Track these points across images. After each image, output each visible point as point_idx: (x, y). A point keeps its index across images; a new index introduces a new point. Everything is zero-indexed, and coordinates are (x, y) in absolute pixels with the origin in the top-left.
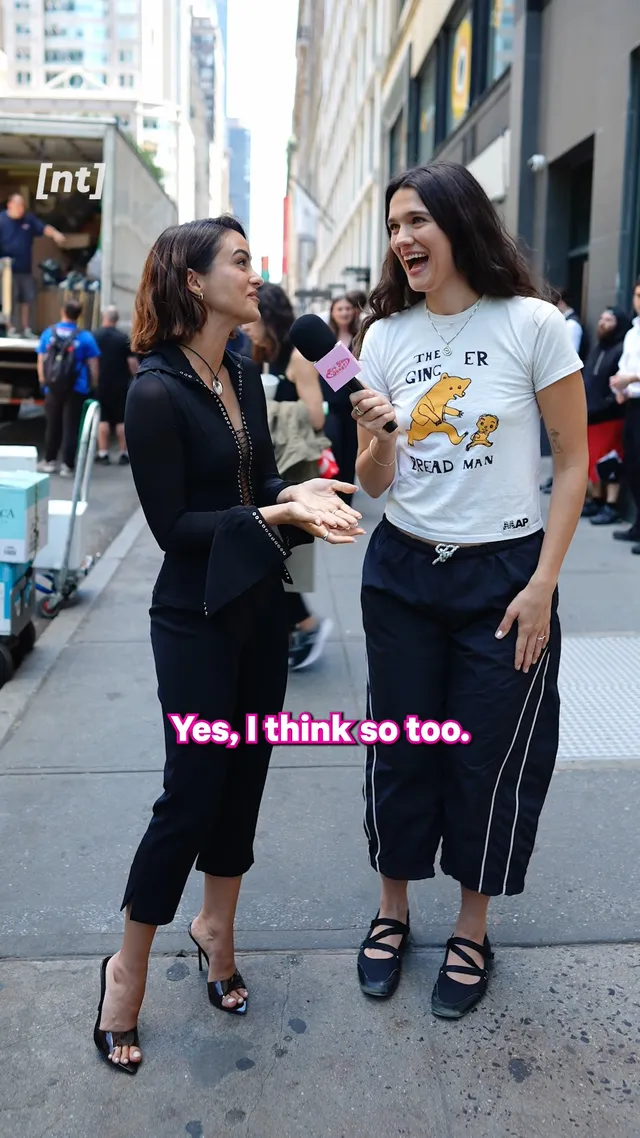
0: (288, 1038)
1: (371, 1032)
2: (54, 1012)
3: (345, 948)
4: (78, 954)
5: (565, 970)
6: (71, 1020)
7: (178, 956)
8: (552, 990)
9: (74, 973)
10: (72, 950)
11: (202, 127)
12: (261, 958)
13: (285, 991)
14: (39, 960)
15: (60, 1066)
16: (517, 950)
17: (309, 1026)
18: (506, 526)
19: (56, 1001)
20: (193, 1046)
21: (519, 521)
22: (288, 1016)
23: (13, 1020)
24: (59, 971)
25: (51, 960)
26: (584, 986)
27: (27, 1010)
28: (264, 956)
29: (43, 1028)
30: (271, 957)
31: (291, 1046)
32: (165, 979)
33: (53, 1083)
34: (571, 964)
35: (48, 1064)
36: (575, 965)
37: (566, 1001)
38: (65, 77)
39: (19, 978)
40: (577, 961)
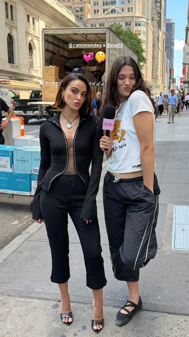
0: (79, 331)
1: (106, 333)
2: (16, 313)
3: (110, 306)
4: (30, 297)
5: (179, 323)
6: (20, 316)
7: (58, 301)
8: (171, 329)
9: (26, 302)
10: (28, 296)
12: (82, 305)
13: (85, 317)
14: (19, 297)
15: (12, 329)
16: (166, 314)
17: (87, 328)
18: (133, 167)
19: (18, 310)
20: (50, 329)
21: (138, 165)
22: (83, 324)
23: (4, 313)
24: (23, 301)
25: (22, 298)
26: (183, 329)
27: (9, 311)
28: (83, 305)
29: (12, 317)
30: (85, 306)
31: (79, 334)
32: (51, 308)
33: (8, 333)
34: (182, 321)
35: (9, 328)
36: (183, 322)
37: (174, 333)
38: (110, 10)
39: (11, 302)
40: (185, 321)
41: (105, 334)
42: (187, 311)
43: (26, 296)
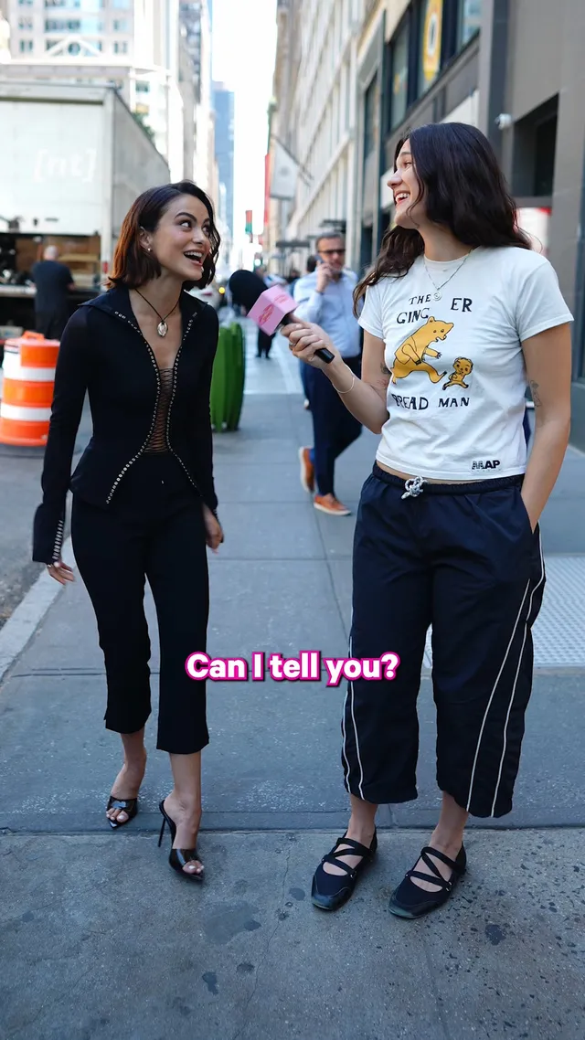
0: (289, 904)
1: (362, 900)
2: (84, 878)
5: (534, 849)
6: (97, 886)
8: (523, 867)
9: (99, 846)
10: (95, 827)
11: (189, 89)
12: (263, 835)
13: (286, 864)
14: (68, 835)
15: (91, 924)
16: (492, 832)
18: (475, 465)
19: (85, 869)
20: (206, 910)
22: (289, 885)
23: (48, 884)
24: (86, 844)
25: (79, 834)
26: (552, 863)
27: (60, 876)
28: (265, 834)
29: (75, 892)
30: (272, 835)
31: (292, 911)
33: (85, 938)
34: (540, 845)
35: (80, 923)
36: (544, 846)
37: (536, 877)
38: (64, 45)
39: (51, 849)
40: (545, 842)
41: (360, 904)
42: (538, 817)
43: (89, 828)
